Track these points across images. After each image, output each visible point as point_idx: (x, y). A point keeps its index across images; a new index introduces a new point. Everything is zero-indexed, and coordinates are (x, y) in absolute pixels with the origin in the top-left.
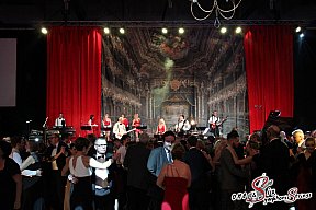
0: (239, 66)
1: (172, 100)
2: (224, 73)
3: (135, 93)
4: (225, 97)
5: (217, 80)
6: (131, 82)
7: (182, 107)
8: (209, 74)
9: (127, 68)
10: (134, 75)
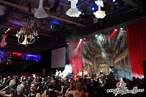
0: (125, 44)
1: (102, 62)
4: (120, 59)
5: (117, 52)
7: (105, 65)
8: (114, 50)
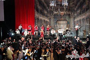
1: (61, 19)
2: (81, 9)
3: (47, 16)
4: (81, 18)
5: (79, 11)
6: (46, 12)
7: (64, 22)
8: (75, 9)
9: (44, 7)
10: (47, 10)
